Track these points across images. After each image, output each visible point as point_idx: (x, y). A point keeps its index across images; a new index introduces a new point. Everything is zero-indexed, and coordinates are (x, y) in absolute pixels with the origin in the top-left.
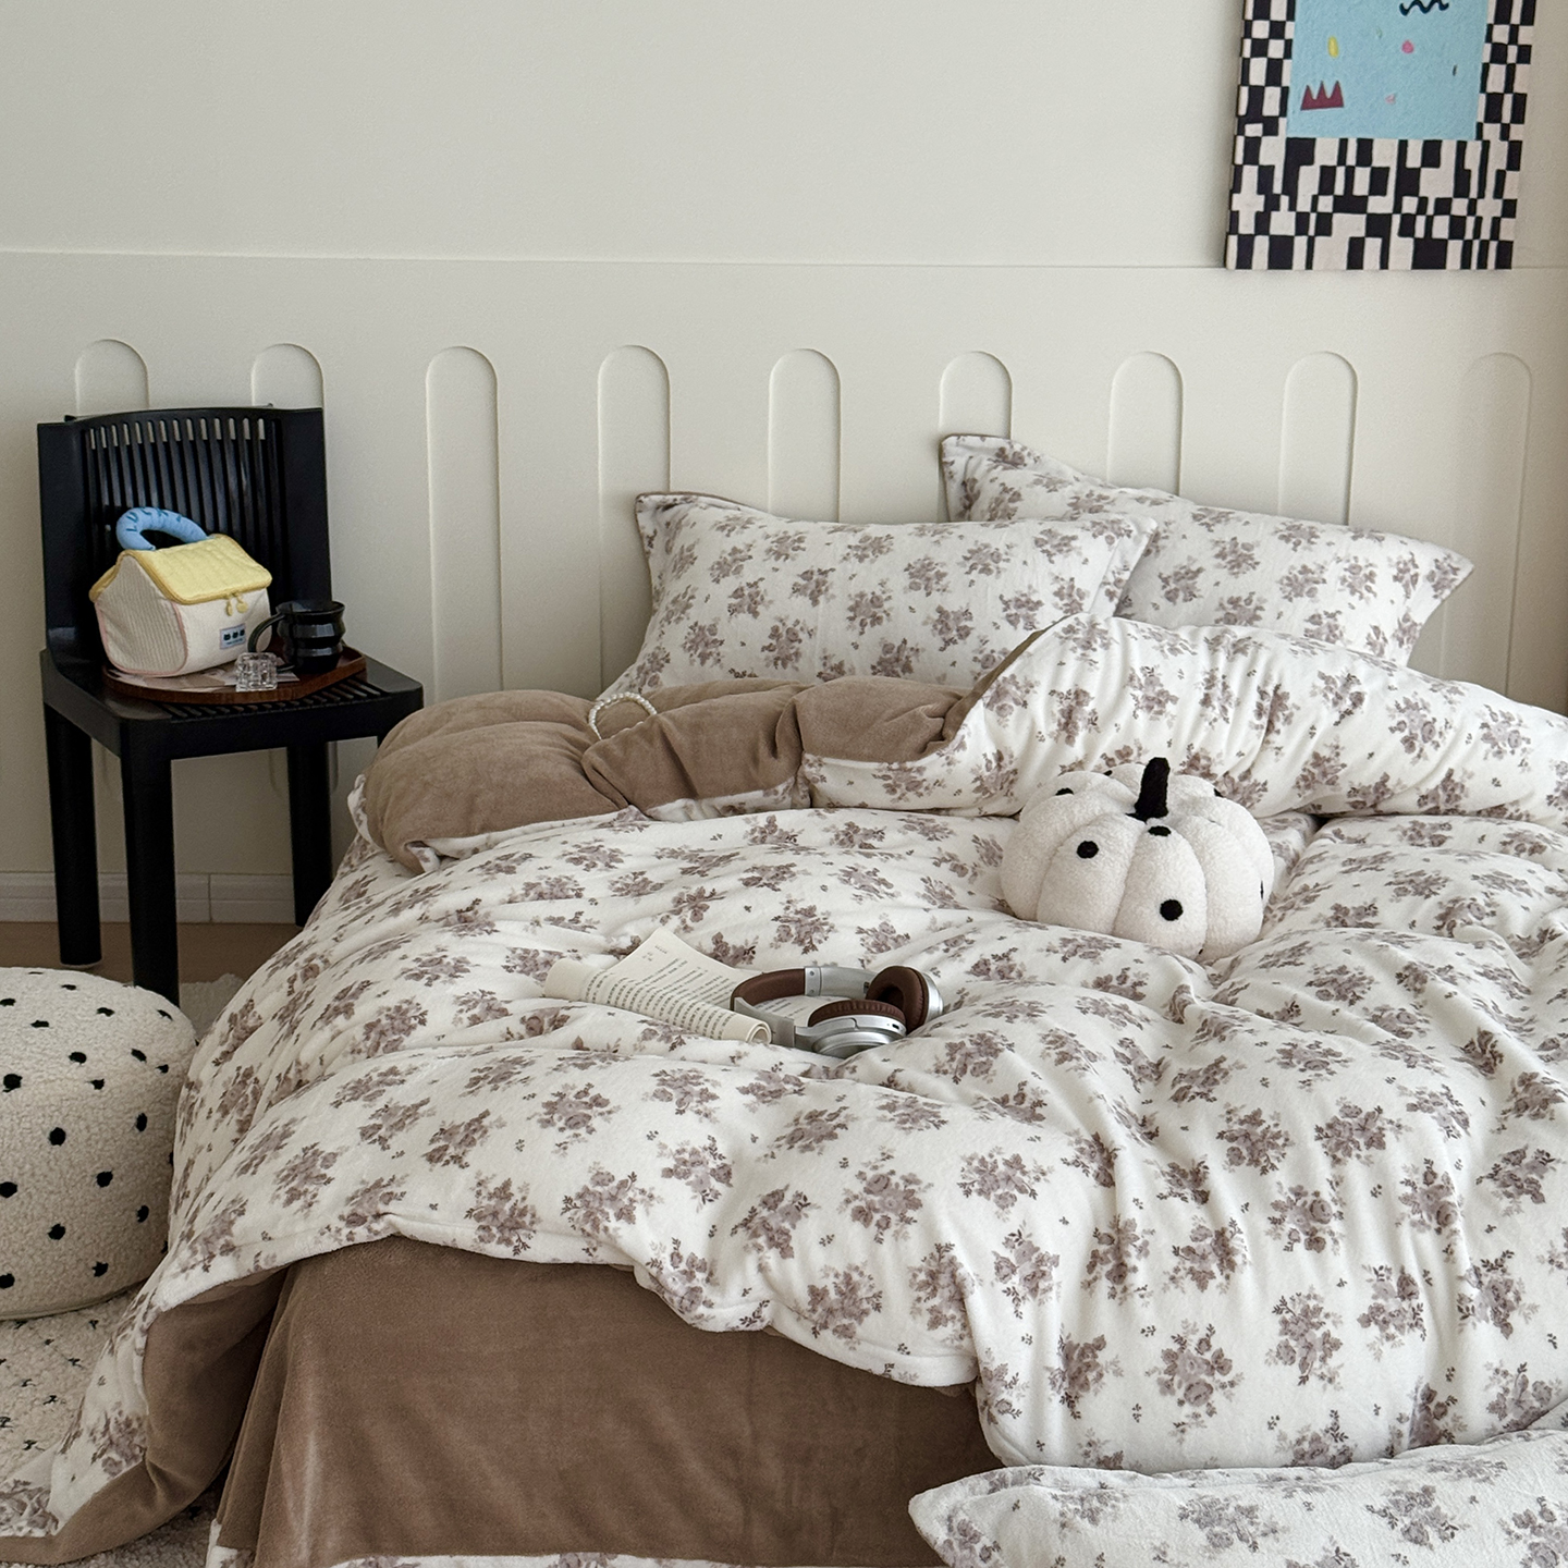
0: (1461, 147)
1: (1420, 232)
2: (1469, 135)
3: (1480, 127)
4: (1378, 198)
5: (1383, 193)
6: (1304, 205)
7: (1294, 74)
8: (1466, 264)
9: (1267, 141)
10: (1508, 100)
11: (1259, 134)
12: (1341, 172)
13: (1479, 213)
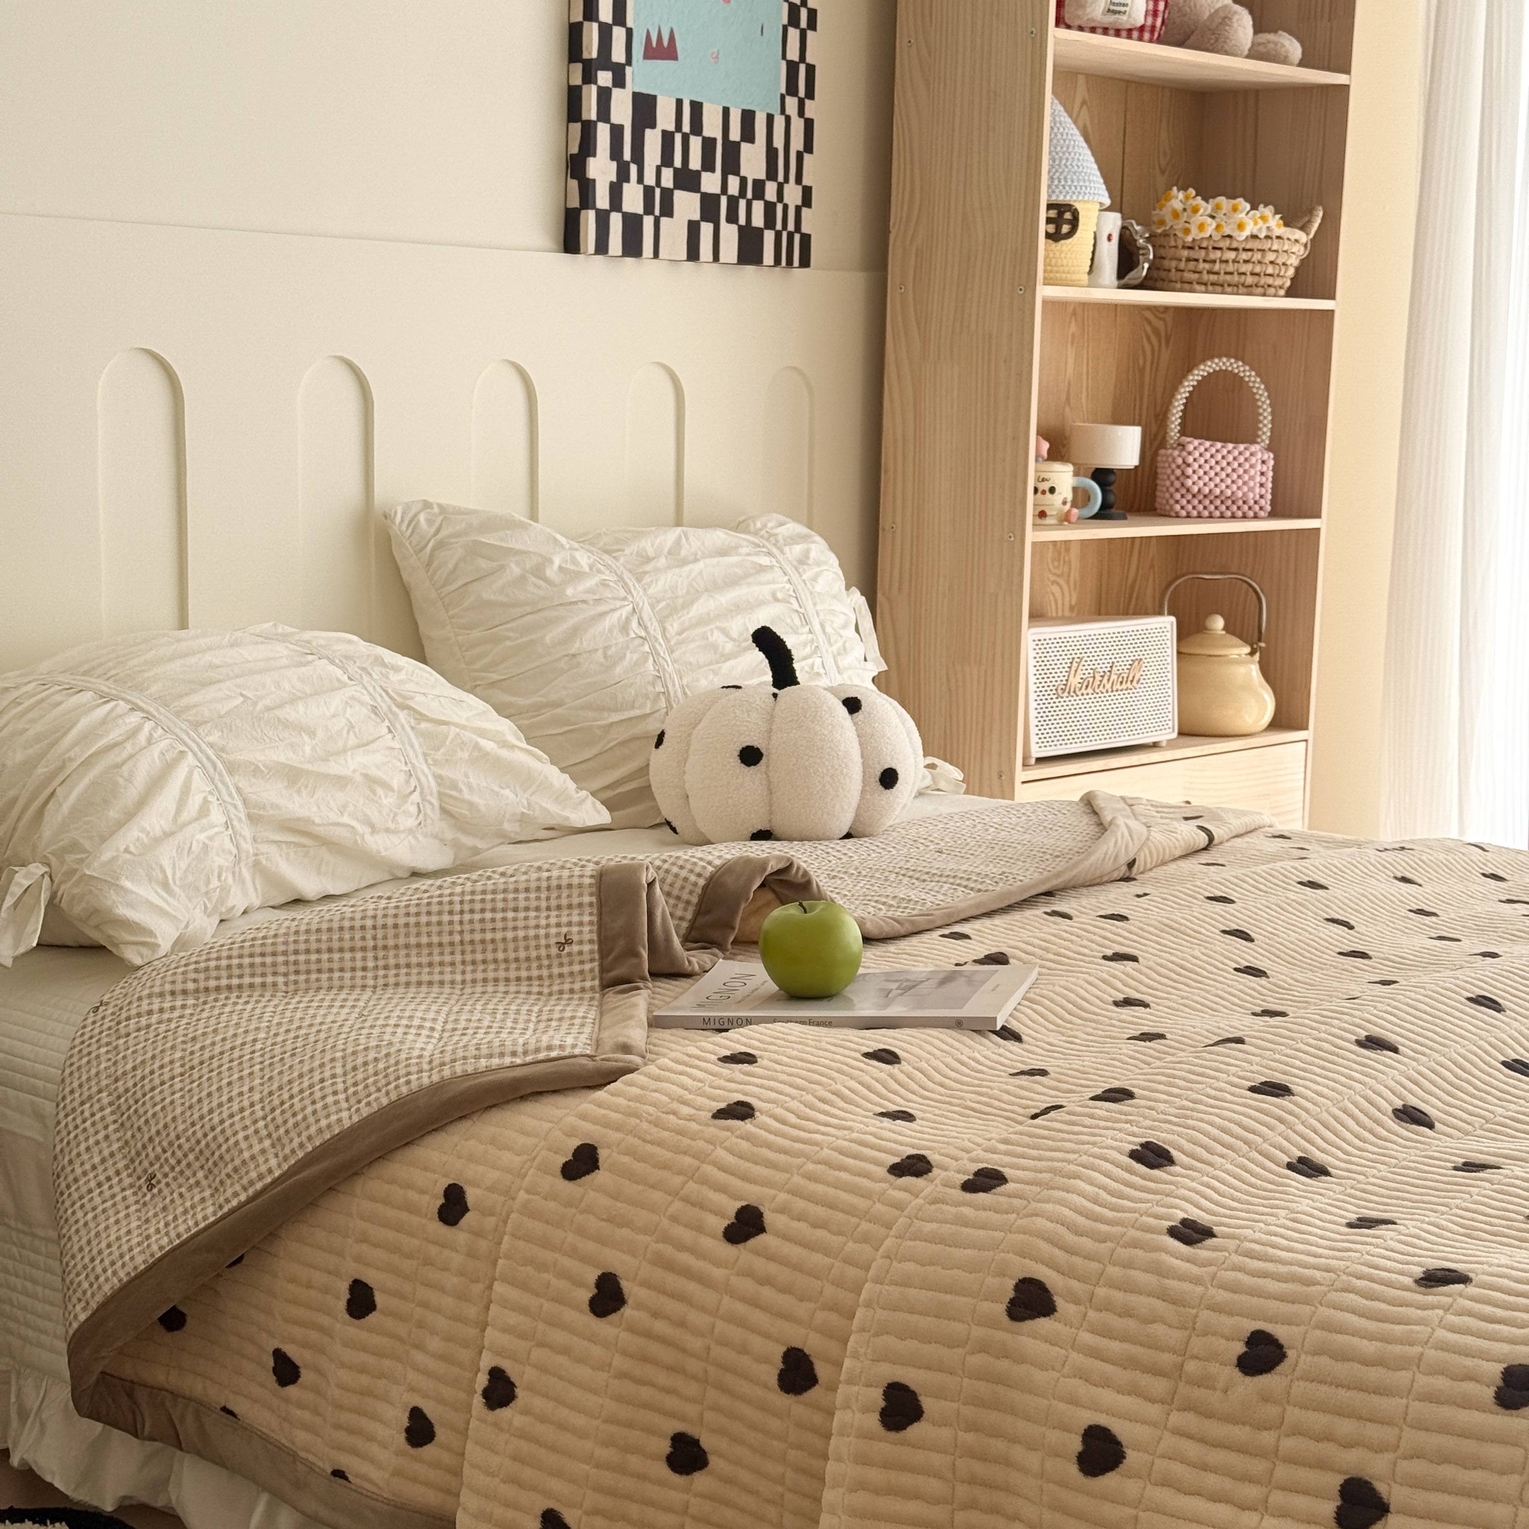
0: (770, 118)
1: (742, 221)
2: (776, 110)
3: (783, 97)
4: (709, 174)
5: (713, 170)
6: (650, 180)
7: (637, 14)
8: (777, 261)
9: (616, 93)
10: (802, 68)
11: (609, 84)
12: (678, 138)
13: (786, 201)
